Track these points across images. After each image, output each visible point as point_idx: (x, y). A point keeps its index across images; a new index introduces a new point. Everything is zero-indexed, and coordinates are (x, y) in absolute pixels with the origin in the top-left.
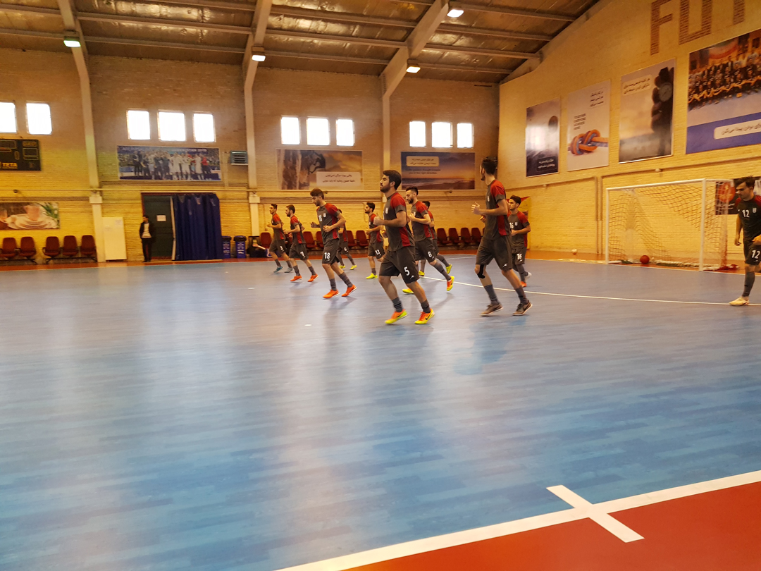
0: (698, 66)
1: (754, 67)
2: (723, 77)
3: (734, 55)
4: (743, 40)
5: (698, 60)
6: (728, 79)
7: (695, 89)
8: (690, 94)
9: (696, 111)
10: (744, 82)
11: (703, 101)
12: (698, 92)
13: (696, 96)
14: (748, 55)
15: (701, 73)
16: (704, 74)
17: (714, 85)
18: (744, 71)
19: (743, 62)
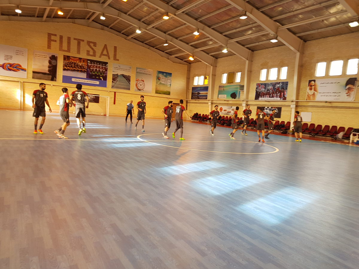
0: (66, 59)
1: (83, 67)
2: (74, 66)
3: (78, 61)
4: (80, 59)
5: (66, 58)
6: (76, 67)
7: (65, 65)
8: (63, 66)
9: (65, 72)
10: (81, 69)
11: (68, 70)
12: (66, 67)
13: (66, 68)
14: (82, 63)
15: (67, 62)
16: (68, 62)
17: (72, 66)
18: (80, 66)
19: (81, 65)
